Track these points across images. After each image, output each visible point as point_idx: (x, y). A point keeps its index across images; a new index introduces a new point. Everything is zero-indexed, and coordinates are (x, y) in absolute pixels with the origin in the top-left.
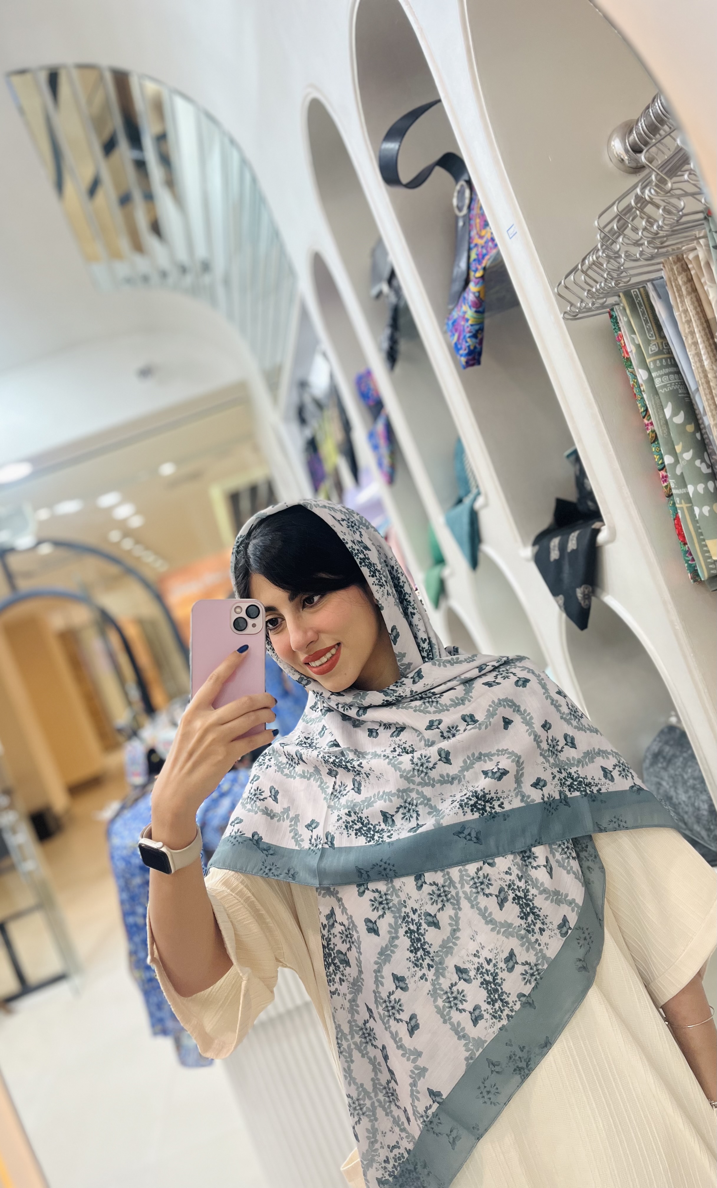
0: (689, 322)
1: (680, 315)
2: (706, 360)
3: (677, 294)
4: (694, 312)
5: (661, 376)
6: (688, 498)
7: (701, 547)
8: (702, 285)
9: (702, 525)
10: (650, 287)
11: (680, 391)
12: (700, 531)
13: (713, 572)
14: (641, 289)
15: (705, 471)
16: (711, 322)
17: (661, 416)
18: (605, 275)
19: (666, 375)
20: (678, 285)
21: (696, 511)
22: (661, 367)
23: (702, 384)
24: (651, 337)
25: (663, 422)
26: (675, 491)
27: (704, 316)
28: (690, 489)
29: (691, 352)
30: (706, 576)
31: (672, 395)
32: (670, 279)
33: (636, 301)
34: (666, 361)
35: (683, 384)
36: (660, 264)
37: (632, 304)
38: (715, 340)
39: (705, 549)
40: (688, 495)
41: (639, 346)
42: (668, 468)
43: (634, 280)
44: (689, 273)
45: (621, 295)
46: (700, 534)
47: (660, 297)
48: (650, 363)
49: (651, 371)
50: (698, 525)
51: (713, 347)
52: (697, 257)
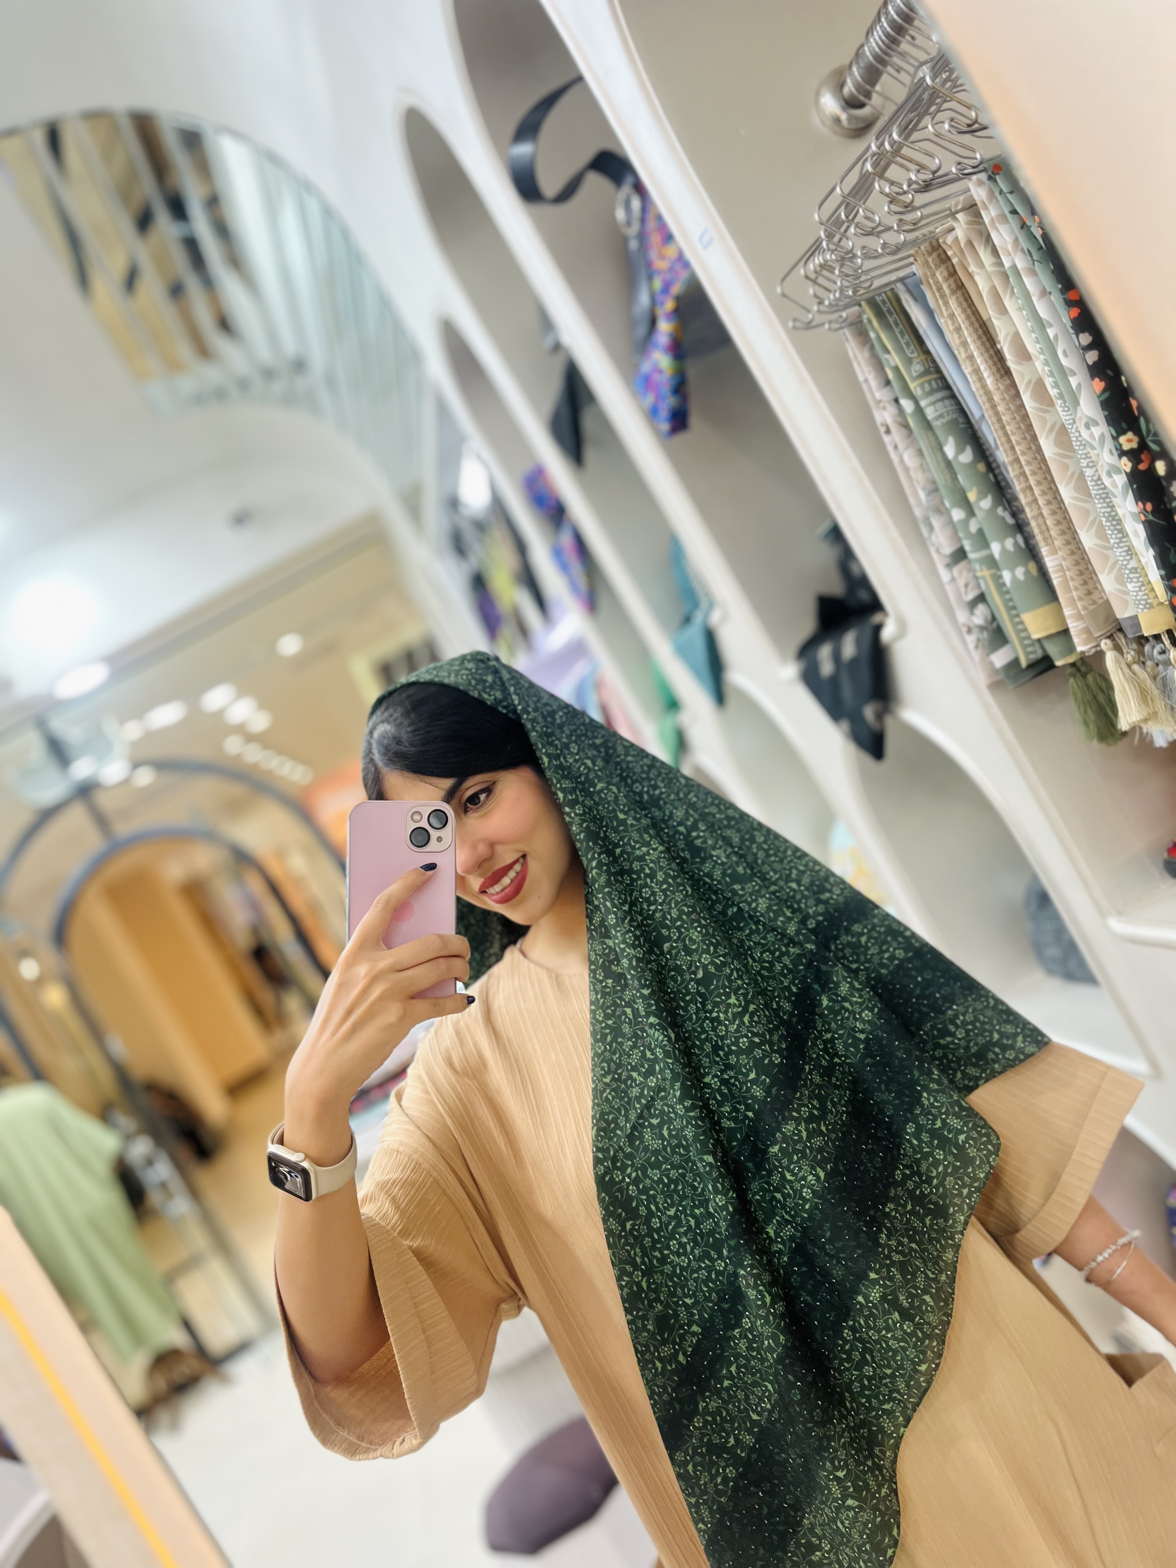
0: (958, 330)
1: (946, 322)
2: (989, 377)
3: (937, 295)
4: (963, 316)
5: (933, 403)
6: (991, 562)
7: (1015, 625)
8: (970, 276)
9: (1014, 595)
10: (900, 289)
11: (961, 420)
12: (1011, 604)
13: (1033, 657)
14: (889, 293)
15: (1010, 521)
16: (988, 324)
17: (940, 458)
18: (839, 283)
19: (939, 400)
20: (937, 282)
21: (1007, 576)
22: (932, 392)
23: (987, 410)
24: (912, 352)
25: (943, 465)
26: (972, 556)
27: (977, 320)
28: (996, 548)
29: (967, 370)
30: (1024, 663)
31: (952, 426)
32: (926, 275)
33: (885, 309)
34: (937, 383)
35: (962, 412)
36: (909, 256)
37: (880, 314)
38: (999, 346)
39: (1020, 627)
40: (991, 557)
41: (896, 369)
42: (959, 527)
43: (877, 283)
44: (949, 263)
45: (863, 303)
46: (1011, 608)
47: (916, 299)
48: (915, 388)
49: (918, 399)
50: (1008, 596)
51: (996, 359)
52: (957, 239)
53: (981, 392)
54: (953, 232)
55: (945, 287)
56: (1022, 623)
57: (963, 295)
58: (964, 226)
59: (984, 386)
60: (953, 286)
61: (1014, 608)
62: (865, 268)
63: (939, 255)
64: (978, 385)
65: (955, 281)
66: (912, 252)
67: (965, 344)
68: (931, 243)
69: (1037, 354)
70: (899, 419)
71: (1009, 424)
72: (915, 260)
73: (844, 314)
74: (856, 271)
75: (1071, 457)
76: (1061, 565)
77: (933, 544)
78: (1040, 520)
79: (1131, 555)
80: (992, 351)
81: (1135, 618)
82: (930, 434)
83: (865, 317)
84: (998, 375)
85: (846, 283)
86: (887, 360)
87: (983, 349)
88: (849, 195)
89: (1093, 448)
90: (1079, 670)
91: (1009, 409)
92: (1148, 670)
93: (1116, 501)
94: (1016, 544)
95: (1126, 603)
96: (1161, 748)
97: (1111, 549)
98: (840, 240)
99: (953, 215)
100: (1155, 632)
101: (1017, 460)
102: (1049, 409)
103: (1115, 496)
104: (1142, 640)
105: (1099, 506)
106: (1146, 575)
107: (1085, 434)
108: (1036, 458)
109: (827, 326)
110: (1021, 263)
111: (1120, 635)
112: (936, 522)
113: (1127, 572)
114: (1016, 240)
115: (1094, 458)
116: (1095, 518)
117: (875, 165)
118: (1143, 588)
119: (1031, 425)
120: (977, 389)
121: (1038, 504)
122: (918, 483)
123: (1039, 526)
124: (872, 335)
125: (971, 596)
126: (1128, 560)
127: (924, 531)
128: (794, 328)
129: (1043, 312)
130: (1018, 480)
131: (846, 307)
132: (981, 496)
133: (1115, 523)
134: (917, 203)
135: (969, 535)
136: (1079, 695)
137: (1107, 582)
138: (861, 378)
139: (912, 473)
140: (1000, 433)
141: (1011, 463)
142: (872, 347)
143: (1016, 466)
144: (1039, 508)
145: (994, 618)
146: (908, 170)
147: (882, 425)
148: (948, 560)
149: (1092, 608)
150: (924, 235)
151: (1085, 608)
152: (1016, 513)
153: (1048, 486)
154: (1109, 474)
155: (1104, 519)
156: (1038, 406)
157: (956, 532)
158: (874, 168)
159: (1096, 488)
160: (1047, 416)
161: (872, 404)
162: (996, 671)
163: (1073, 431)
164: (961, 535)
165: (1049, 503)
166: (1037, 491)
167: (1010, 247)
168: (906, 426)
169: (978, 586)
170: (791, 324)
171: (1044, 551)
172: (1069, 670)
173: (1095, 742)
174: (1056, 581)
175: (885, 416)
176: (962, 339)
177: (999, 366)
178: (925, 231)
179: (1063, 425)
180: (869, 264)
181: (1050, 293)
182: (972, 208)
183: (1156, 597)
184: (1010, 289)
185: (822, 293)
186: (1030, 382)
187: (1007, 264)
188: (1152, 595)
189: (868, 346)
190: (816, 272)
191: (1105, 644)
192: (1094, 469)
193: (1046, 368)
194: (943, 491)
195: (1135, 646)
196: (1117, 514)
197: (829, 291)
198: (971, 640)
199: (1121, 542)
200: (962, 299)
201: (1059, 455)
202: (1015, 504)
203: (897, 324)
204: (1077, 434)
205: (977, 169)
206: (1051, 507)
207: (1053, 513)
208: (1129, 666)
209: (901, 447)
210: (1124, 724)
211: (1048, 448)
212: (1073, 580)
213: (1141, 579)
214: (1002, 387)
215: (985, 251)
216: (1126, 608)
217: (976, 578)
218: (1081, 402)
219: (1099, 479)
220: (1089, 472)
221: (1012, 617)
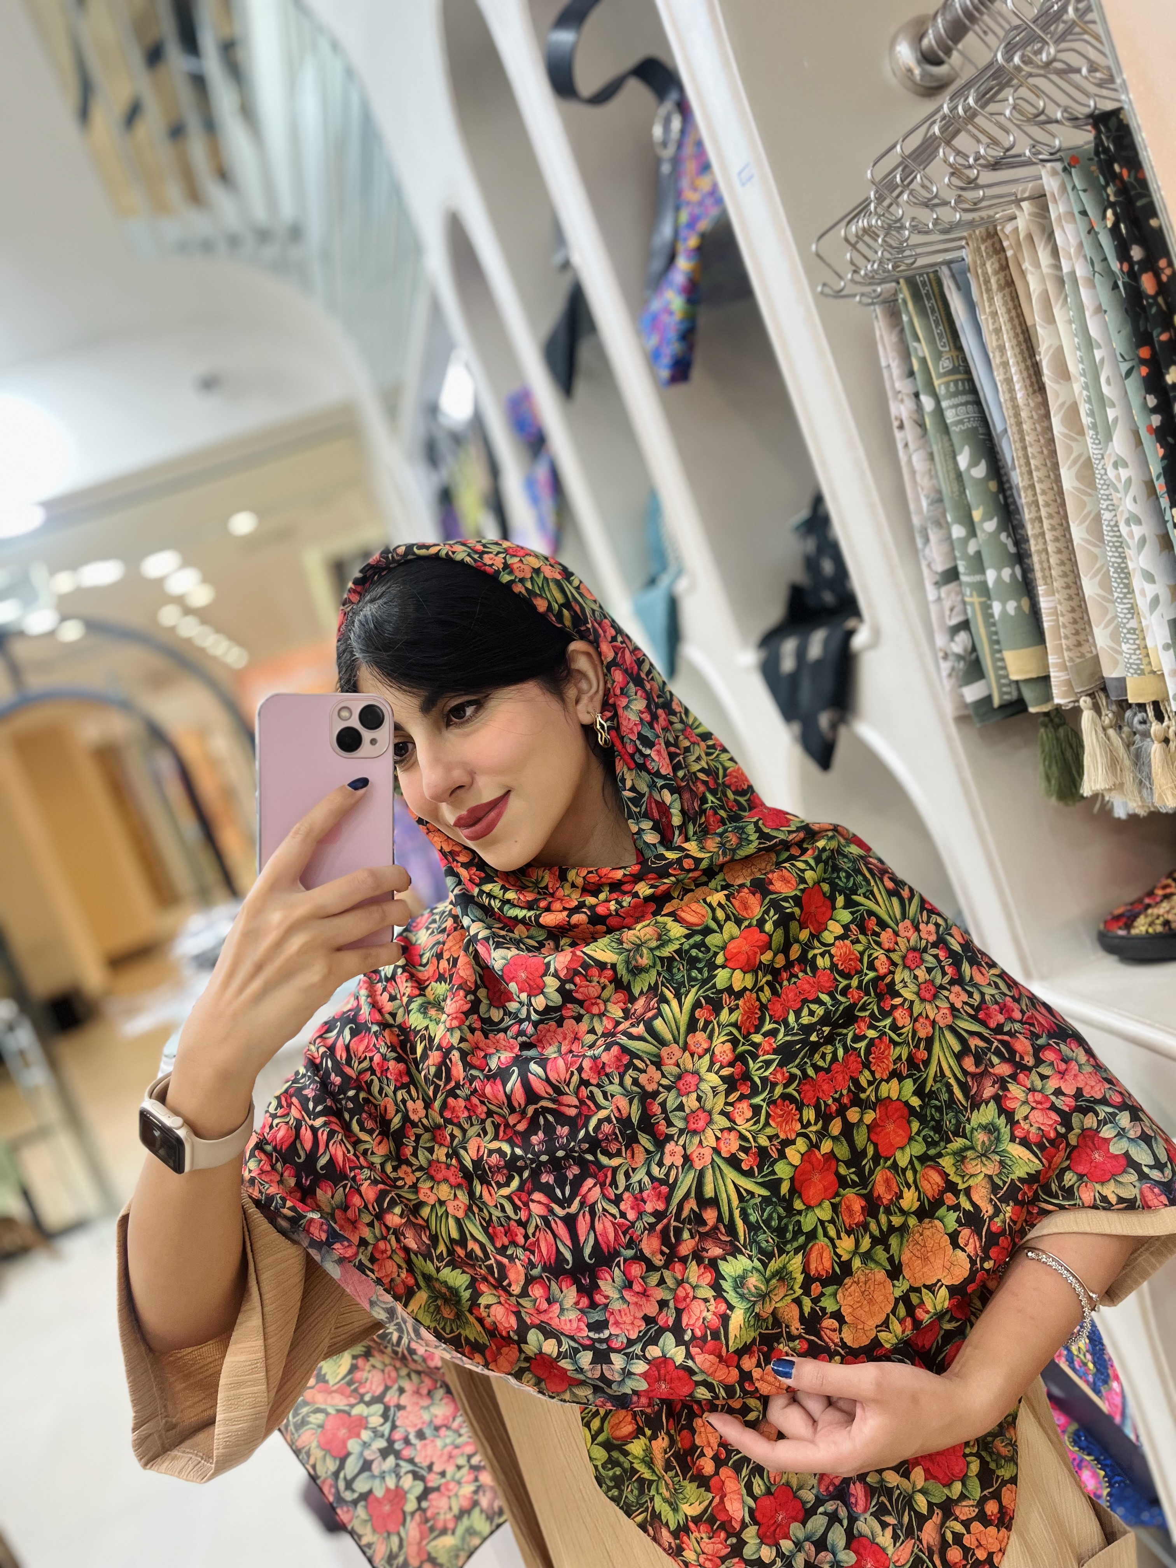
0: (998, 331)
1: (986, 319)
2: (1020, 390)
3: (983, 288)
4: (1006, 317)
5: (956, 406)
6: (983, 589)
7: (995, 660)
8: (1023, 274)
9: (1001, 629)
10: (945, 272)
11: (981, 430)
12: (995, 637)
13: (1006, 697)
14: (931, 275)
15: (1012, 549)
16: (1031, 331)
17: (951, 467)
18: (880, 253)
19: (962, 404)
20: (985, 273)
21: (997, 608)
22: (956, 394)
23: (1011, 425)
24: (944, 346)
25: (952, 475)
26: (964, 578)
27: (1020, 324)
28: (991, 576)
29: (999, 377)
30: (996, 702)
31: (970, 435)
32: (975, 262)
33: (923, 292)
34: (963, 384)
35: (984, 420)
36: (961, 239)
37: (916, 295)
38: (1038, 358)
39: (1000, 664)
40: (984, 583)
41: (923, 361)
42: (956, 544)
43: (920, 262)
44: (1002, 255)
45: (902, 281)
46: (995, 643)
47: (959, 288)
48: (939, 386)
49: (941, 398)
50: (993, 629)
51: (1031, 371)
52: (1016, 229)
53: (1009, 404)
54: (1014, 222)
55: (993, 281)
56: (1002, 660)
57: (1011, 293)
58: (1027, 217)
59: (1013, 399)
60: (1002, 282)
61: (998, 642)
62: (910, 242)
63: (993, 244)
64: (1007, 396)
65: (1005, 277)
66: (965, 234)
67: (1002, 348)
68: (987, 229)
69: (1078, 375)
70: (915, 416)
71: (1031, 446)
72: (967, 244)
73: (879, 289)
74: (901, 243)
75: (1090, 495)
76: (1056, 608)
77: (924, 556)
78: (1044, 556)
79: (1133, 614)
80: (1029, 363)
81: (1122, 681)
82: (946, 438)
83: (901, 296)
84: (1030, 390)
85: (887, 255)
86: (916, 349)
87: (1020, 358)
88: (909, 156)
89: (1117, 490)
90: (1051, 721)
91: (1035, 429)
92: (1124, 736)
93: (1130, 553)
94: (1013, 575)
95: (1116, 663)
96: (1119, 819)
97: (1114, 602)
98: (890, 205)
99: (1018, 202)
100: (1141, 701)
101: (1032, 487)
102: (1078, 437)
103: (1129, 548)
104: (1123, 705)
105: (1110, 554)
106: (1144, 639)
107: (1111, 473)
108: (1052, 489)
109: (858, 298)
110: (1081, 271)
111: (1102, 695)
112: (934, 535)
113: (1125, 631)
114: (1081, 245)
115: (1115, 502)
116: (1102, 566)
117: (943, 130)
118: (1138, 652)
119: (1055, 452)
120: (1006, 401)
121: (1044, 538)
122: (922, 489)
123: (1041, 562)
124: (905, 318)
125: (954, 621)
126: (1129, 619)
127: (919, 541)
128: (822, 293)
129: (1094, 331)
130: (1029, 508)
131: (883, 281)
132: (987, 517)
133: (1122, 575)
134: (980, 181)
135: (966, 556)
136: (1047, 748)
137: (1101, 637)
138: (883, 363)
139: (918, 477)
140: (1020, 453)
141: (1026, 489)
142: (902, 330)
143: (1030, 492)
144: (1045, 543)
145: (974, 649)
146: (979, 141)
147: (896, 419)
148: (937, 578)
149: (1078, 660)
150: (982, 219)
151: (1071, 660)
152: (1020, 541)
153: (1059, 521)
154: (1128, 522)
155: (1112, 570)
156: (1067, 431)
157: (953, 550)
158: (942, 133)
159: (1111, 534)
160: (1074, 444)
161: (890, 394)
162: (966, 706)
163: (1100, 467)
164: (957, 554)
165: (1056, 540)
166: (1046, 524)
167: (1072, 251)
168: (921, 425)
169: (965, 612)
170: (819, 289)
171: (1041, 589)
172: (1041, 719)
173: (1053, 800)
174: (1046, 625)
175: (901, 409)
176: (1000, 342)
177: (1034, 379)
178: (983, 214)
179: (1089, 458)
180: (916, 239)
181: (1105, 312)
182: (1040, 199)
183: (1150, 663)
184: (1063, 296)
185: (859, 261)
186: (1063, 404)
187: (1066, 269)
188: (1145, 661)
189: (898, 329)
190: (857, 236)
191: (1085, 702)
192: (1113, 513)
193: (1085, 393)
194: (948, 503)
195: (1114, 708)
196: (1127, 567)
197: (869, 261)
198: (946, 666)
199: (1125, 598)
200: (1008, 298)
201: (1078, 489)
202: (1020, 531)
203: (933, 311)
204: (1102, 472)
205: (1055, 156)
206: (1058, 545)
207: (1059, 551)
208: (1104, 729)
209: (912, 446)
210: (1087, 790)
211: (1068, 480)
212: (1065, 627)
213: (1137, 642)
214: (1032, 404)
215: (1044, 249)
216: (1115, 668)
217: (964, 603)
218: (1115, 438)
219: (1116, 525)
220: (1106, 516)
221: (993, 652)
